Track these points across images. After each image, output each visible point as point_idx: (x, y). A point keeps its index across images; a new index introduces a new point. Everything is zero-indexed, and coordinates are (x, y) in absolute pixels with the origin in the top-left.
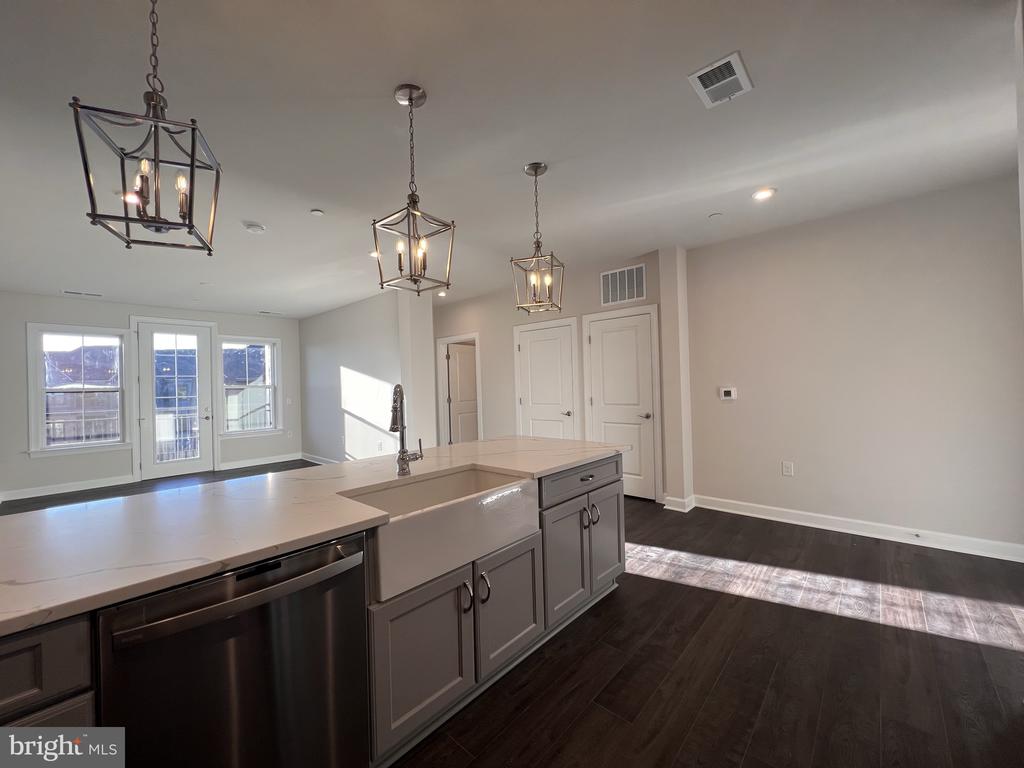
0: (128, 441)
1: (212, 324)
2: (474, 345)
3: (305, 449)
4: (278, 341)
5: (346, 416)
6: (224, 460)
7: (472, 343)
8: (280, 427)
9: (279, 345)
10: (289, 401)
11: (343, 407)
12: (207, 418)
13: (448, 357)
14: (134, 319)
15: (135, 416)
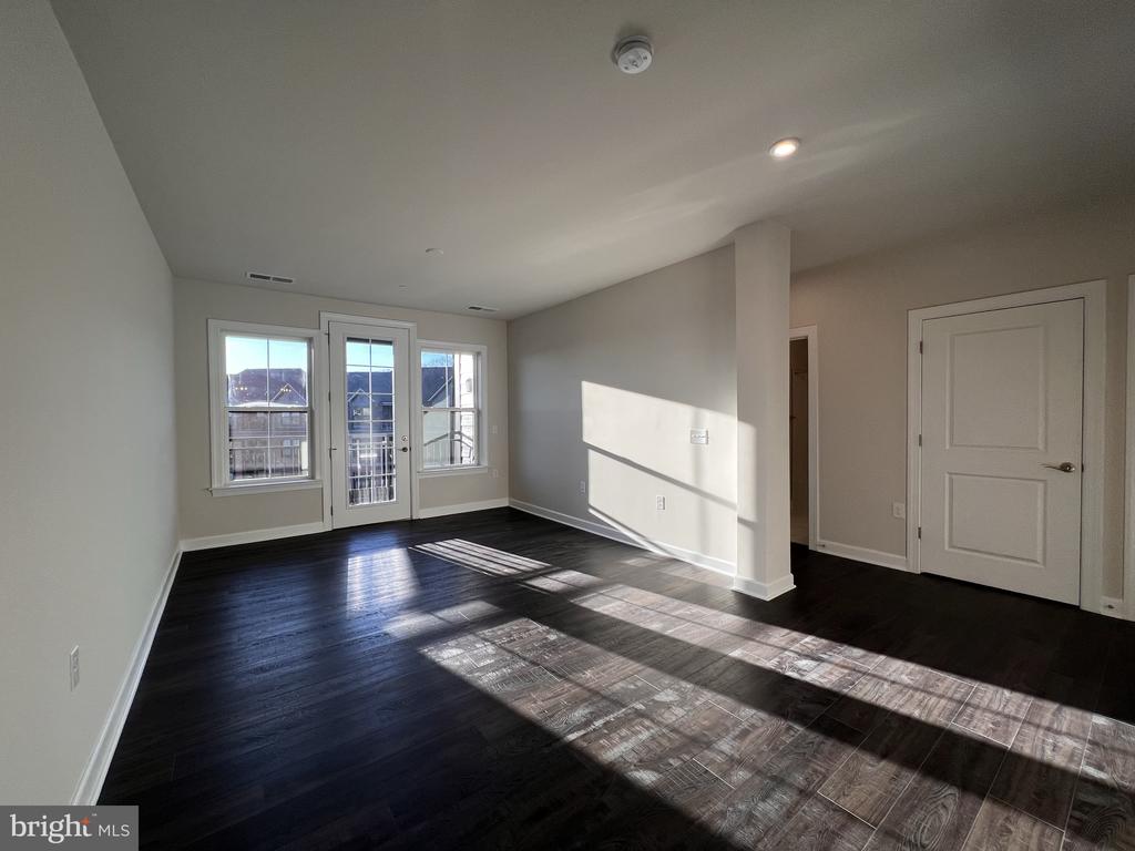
0: (318, 477)
1: (411, 324)
3: (512, 494)
4: (483, 349)
5: (592, 452)
6: (422, 507)
8: (485, 463)
9: (484, 353)
10: (495, 428)
11: (585, 439)
12: (404, 449)
14: (325, 316)
15: (326, 447)
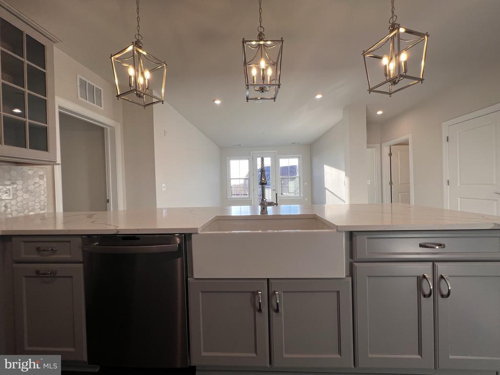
1: (275, 151)
2: (408, 144)
4: (301, 156)
5: (326, 191)
7: (406, 143)
8: (302, 196)
11: (325, 186)
12: (274, 190)
13: (390, 155)
14: (251, 152)
